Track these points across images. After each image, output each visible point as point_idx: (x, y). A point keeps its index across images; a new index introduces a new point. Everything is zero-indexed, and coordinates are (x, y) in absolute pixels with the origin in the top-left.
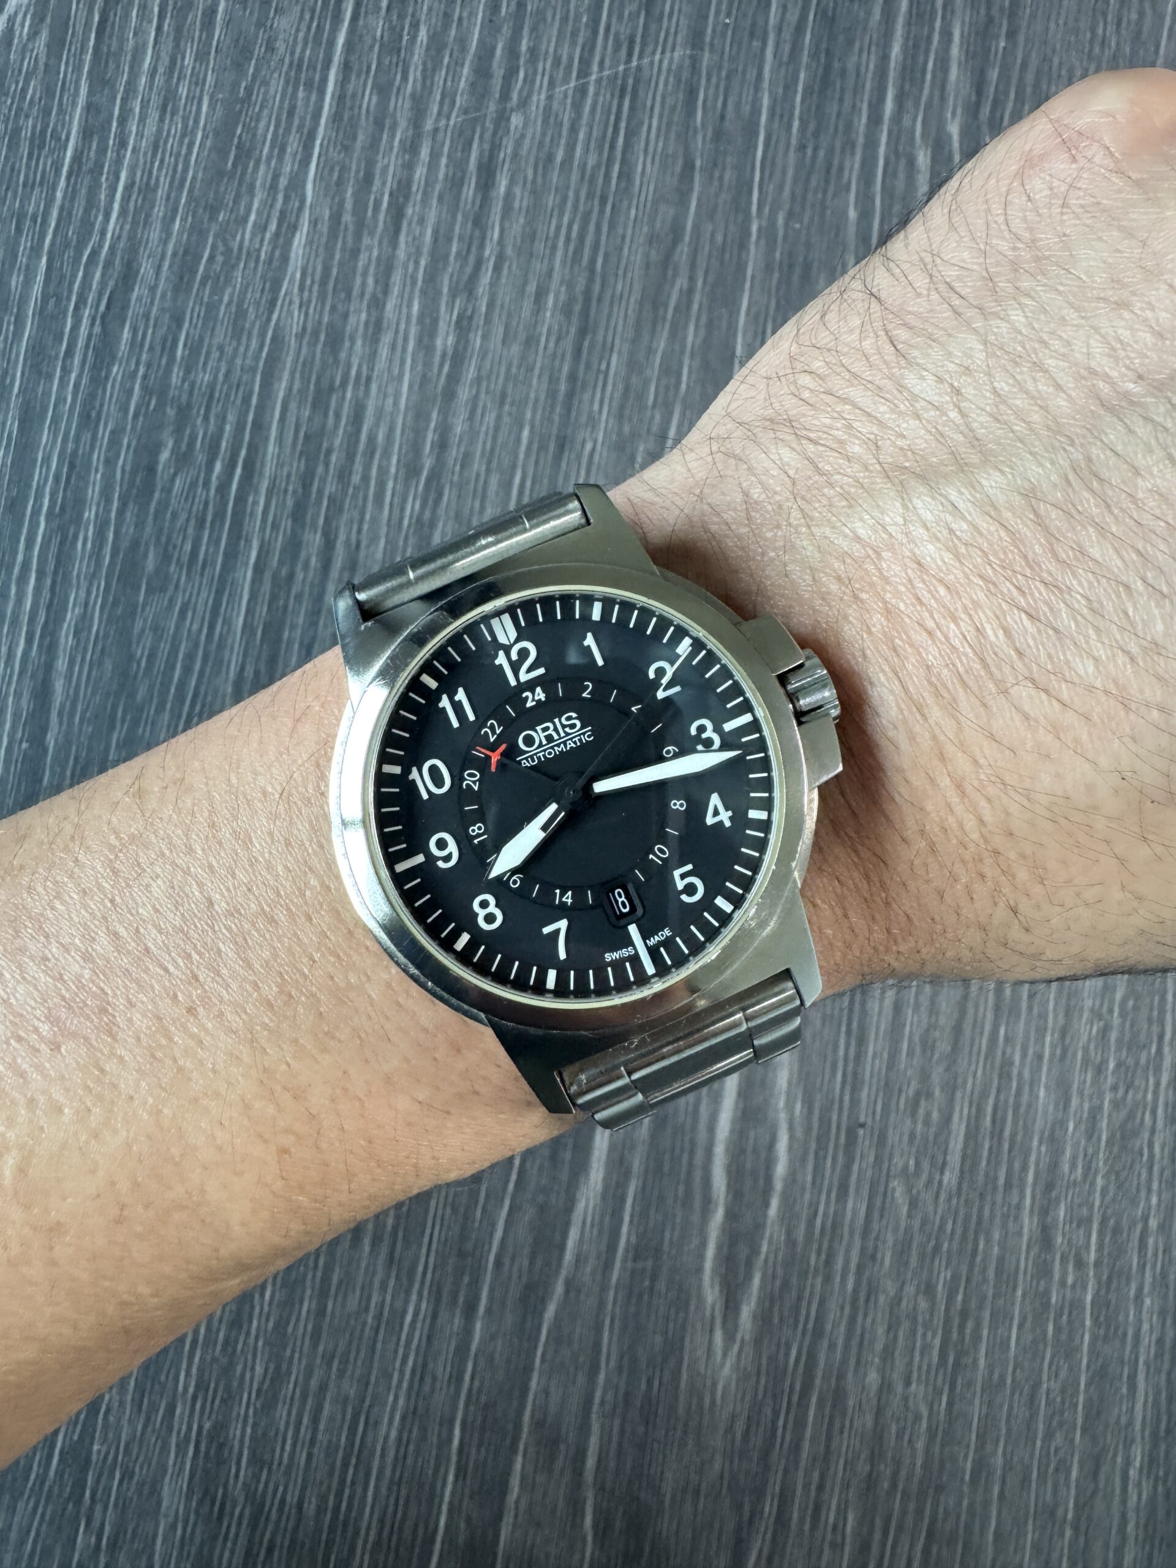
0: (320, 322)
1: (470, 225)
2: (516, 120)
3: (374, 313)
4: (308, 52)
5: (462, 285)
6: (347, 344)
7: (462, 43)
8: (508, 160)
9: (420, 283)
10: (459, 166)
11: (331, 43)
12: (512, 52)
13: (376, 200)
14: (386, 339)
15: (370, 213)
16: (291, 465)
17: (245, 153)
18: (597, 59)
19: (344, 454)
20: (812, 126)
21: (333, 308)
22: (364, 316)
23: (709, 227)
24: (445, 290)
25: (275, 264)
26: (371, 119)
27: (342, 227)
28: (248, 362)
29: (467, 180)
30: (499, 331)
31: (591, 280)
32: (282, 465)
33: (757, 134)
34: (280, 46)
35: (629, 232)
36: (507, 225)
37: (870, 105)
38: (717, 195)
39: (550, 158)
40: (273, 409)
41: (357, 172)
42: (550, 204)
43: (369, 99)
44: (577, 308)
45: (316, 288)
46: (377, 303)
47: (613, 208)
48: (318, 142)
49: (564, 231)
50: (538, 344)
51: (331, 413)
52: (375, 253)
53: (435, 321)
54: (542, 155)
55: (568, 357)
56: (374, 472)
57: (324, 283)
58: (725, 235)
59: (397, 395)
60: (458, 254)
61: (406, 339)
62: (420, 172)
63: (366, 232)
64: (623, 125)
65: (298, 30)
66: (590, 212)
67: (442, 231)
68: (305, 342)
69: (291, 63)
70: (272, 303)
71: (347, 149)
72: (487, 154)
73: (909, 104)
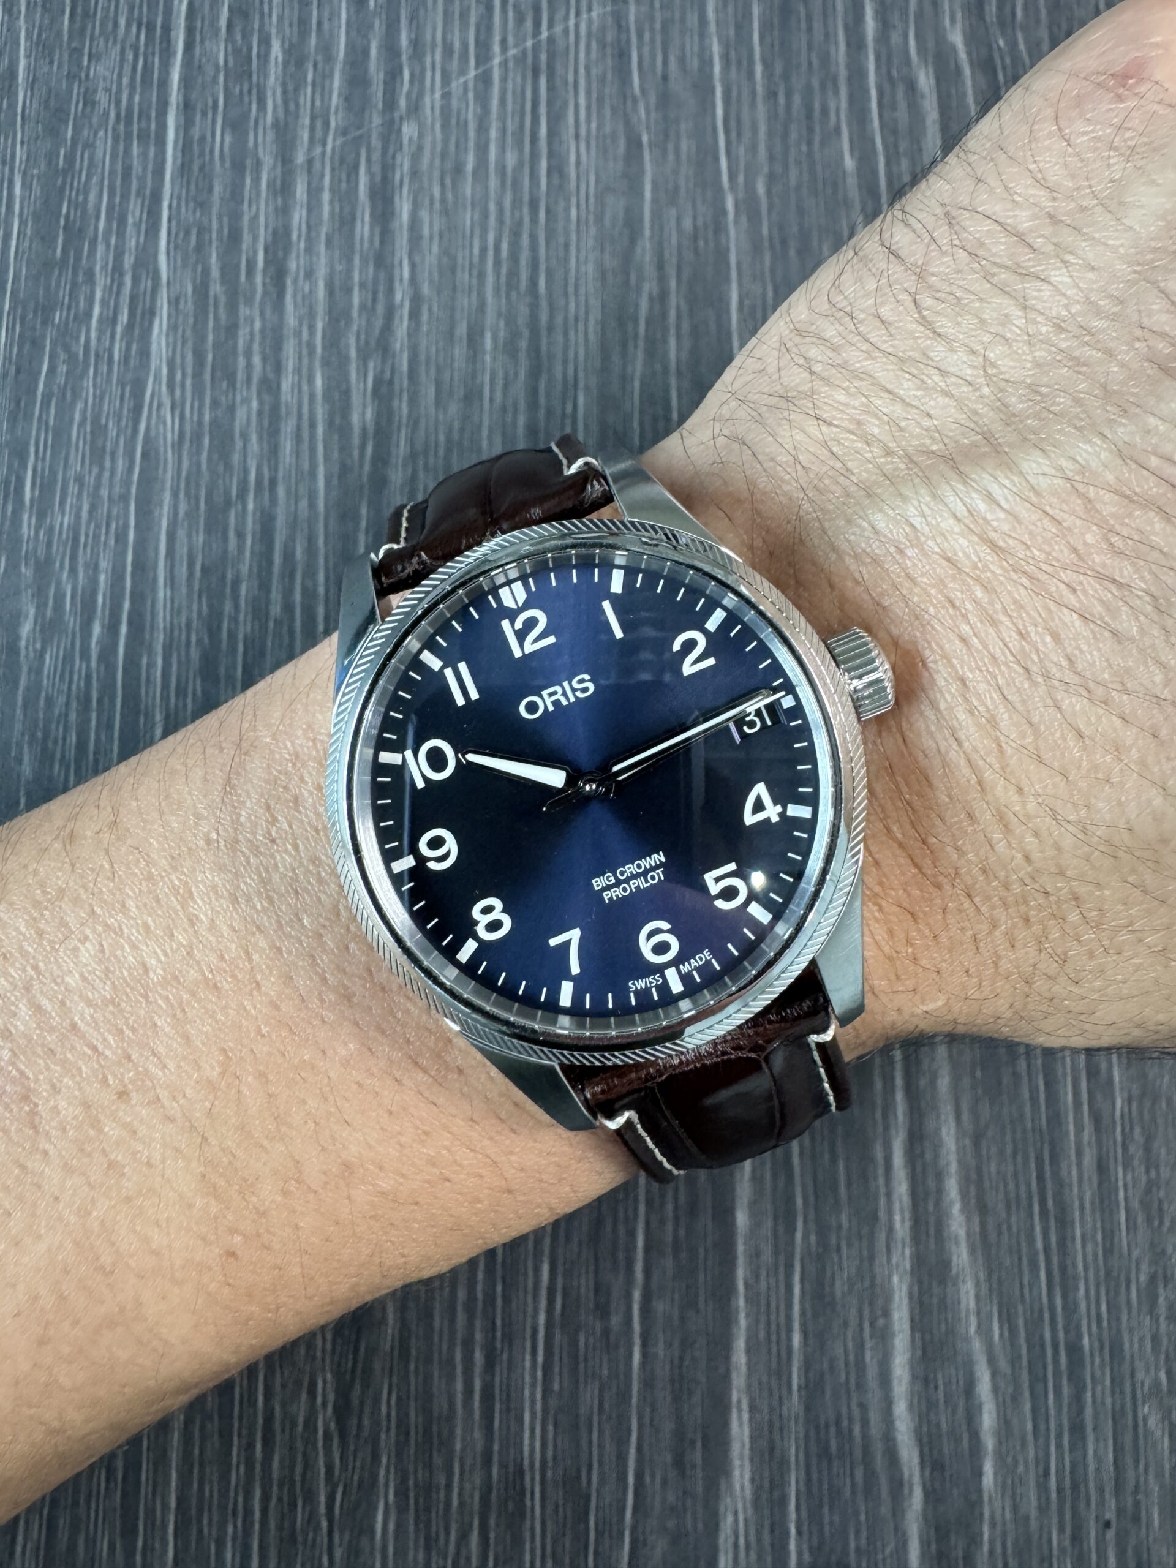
0: (200, 423)
1: (371, 270)
2: (409, 130)
3: (267, 398)
4: (137, 98)
5: (373, 343)
6: (239, 444)
7: (327, 49)
8: (406, 180)
9: (319, 350)
10: (346, 198)
11: (164, 83)
12: (391, 50)
13: (248, 261)
14: (288, 428)
15: (243, 278)
16: (189, 607)
17: (75, 234)
18: (497, 38)
19: (256, 583)
20: (778, 68)
21: (215, 403)
22: (255, 404)
23: (673, 212)
24: (353, 353)
25: (133, 362)
26: (228, 165)
27: (211, 301)
28: (117, 489)
29: (359, 215)
30: (429, 392)
31: (534, 307)
32: (179, 612)
33: (712, 90)
34: (102, 97)
35: (574, 237)
36: (417, 259)
37: (846, 28)
38: (676, 172)
39: (459, 169)
40: (158, 540)
41: (220, 230)
42: (468, 223)
43: (221, 140)
44: (523, 344)
45: (189, 382)
46: (270, 386)
47: (548, 211)
48: (165, 204)
49: (491, 253)
50: (481, 398)
51: (232, 534)
52: (258, 325)
53: (347, 393)
54: (449, 165)
55: (522, 406)
56: (298, 597)
57: (198, 375)
58: (695, 218)
59: (312, 496)
60: (363, 307)
61: (313, 425)
62: (298, 216)
63: (241, 300)
64: (543, 110)
65: (120, 76)
66: (520, 223)
67: (337, 283)
68: (185, 453)
69: (118, 115)
70: (137, 410)
71: (203, 205)
72: (378, 178)
73: (895, 18)
